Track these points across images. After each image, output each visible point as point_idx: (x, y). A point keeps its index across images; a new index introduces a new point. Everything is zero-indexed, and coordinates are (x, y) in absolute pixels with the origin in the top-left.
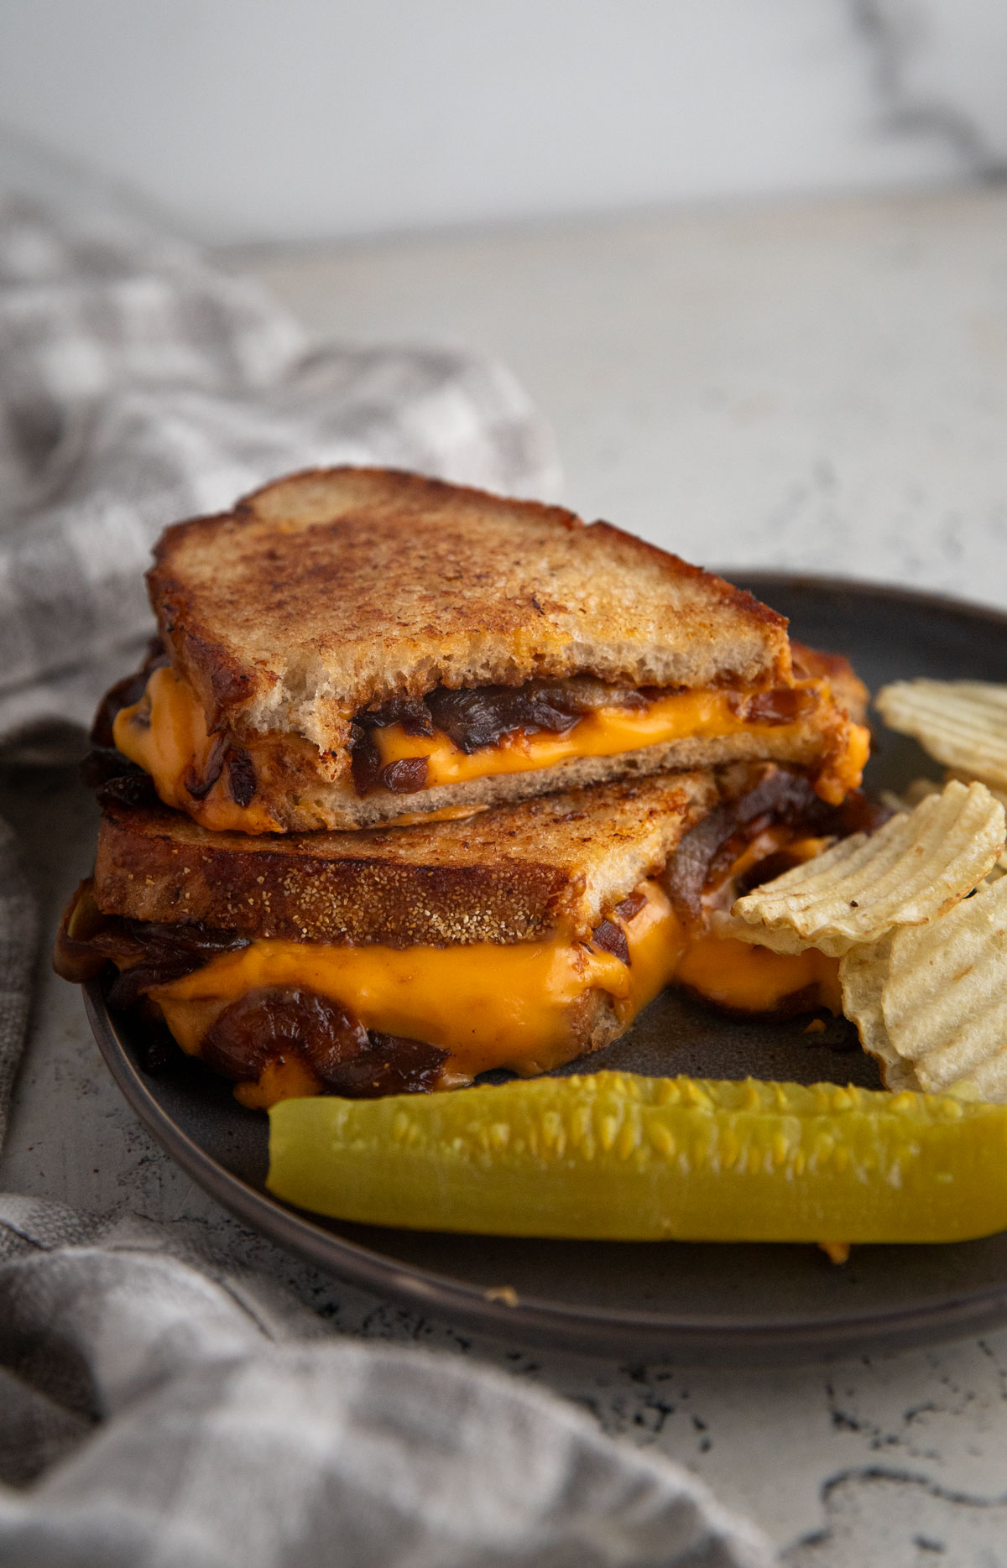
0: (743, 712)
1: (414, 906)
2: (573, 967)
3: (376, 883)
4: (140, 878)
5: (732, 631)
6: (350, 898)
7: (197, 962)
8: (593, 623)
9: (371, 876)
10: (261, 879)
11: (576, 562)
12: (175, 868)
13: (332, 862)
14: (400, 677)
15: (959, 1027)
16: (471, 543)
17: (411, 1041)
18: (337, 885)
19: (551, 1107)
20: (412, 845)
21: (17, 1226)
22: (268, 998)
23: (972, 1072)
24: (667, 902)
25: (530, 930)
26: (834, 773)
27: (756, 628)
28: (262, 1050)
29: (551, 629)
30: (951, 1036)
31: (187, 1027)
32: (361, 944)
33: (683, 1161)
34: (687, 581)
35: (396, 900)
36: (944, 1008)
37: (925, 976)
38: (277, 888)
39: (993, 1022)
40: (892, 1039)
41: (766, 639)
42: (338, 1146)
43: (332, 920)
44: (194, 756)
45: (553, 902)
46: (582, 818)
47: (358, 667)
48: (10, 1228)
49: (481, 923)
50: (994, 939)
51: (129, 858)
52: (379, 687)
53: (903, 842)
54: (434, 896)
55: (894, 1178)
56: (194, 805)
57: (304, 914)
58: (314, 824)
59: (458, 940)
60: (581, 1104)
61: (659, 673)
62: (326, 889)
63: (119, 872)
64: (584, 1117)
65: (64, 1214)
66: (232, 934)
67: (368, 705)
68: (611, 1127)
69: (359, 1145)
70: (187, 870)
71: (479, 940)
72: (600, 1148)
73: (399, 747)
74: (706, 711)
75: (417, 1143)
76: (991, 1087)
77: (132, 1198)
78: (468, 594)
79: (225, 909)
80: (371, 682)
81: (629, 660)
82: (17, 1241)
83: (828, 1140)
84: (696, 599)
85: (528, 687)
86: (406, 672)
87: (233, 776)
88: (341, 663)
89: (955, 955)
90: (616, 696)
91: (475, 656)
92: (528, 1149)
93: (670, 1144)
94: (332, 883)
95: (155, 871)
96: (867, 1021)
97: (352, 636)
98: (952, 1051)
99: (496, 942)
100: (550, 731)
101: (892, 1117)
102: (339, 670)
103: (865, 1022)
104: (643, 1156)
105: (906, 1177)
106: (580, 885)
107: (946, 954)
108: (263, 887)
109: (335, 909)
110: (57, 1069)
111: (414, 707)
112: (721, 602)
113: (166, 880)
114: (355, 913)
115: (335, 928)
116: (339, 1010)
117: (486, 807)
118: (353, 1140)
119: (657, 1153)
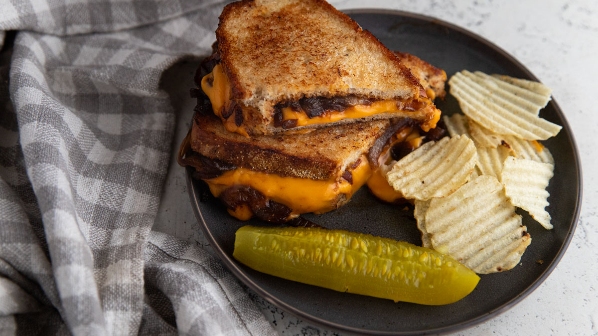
0: (401, 108)
1: (287, 166)
2: (334, 189)
3: (276, 159)
4: (205, 144)
5: (401, 87)
6: (268, 161)
7: (220, 173)
8: (357, 81)
9: (275, 156)
10: (241, 152)
11: (356, 49)
12: (215, 144)
13: (264, 150)
14: (292, 95)
15: (448, 226)
16: (323, 35)
17: (282, 205)
18: (264, 157)
19: (319, 247)
20: (290, 143)
21: (160, 247)
22: (240, 189)
23: (448, 242)
24: (368, 162)
25: (322, 177)
26: (427, 124)
27: (409, 86)
28: (236, 203)
29: (342, 84)
30: (444, 229)
31: (215, 191)
32: (270, 173)
33: (355, 270)
34: (391, 62)
35: (282, 164)
36: (444, 221)
37: (440, 209)
38: (246, 156)
39: (458, 227)
40: (426, 227)
41: (412, 90)
42: (255, 248)
43: (262, 165)
44: (225, 103)
45: (330, 172)
46: (345, 136)
47: (278, 93)
48: (158, 248)
49: (308, 173)
50: (464, 200)
51: (201, 138)
52: (285, 98)
53: (444, 152)
54: (294, 165)
55: (416, 284)
56: (224, 120)
57: (253, 163)
58: (260, 133)
59: (300, 177)
60: (328, 247)
61: (375, 95)
62: (261, 158)
63: (198, 141)
64: (328, 251)
65: (174, 243)
66: (231, 165)
67: (281, 102)
68: (336, 255)
69: (261, 249)
70: (219, 146)
71: (306, 178)
72: (331, 261)
73: (289, 115)
74: (389, 107)
75: (278, 251)
76: (453, 248)
77: (195, 235)
78: (318, 64)
79: (230, 158)
80: (282, 96)
81: (367, 92)
82: (159, 251)
83: (399, 269)
84: (392, 71)
85: (333, 98)
86: (294, 94)
87: (236, 116)
88: (273, 90)
89: (451, 205)
90: (361, 101)
91: (317, 90)
92: (310, 257)
93: (352, 262)
94: (263, 156)
95: (209, 143)
96: (420, 220)
97: (278, 79)
98: (444, 235)
99: (312, 179)
100: (339, 111)
101: (420, 265)
102: (272, 93)
103: (419, 220)
104: (344, 266)
105: (420, 284)
106: (339, 169)
107: (448, 204)
108: (242, 154)
109: (263, 163)
110: (177, 181)
111: (296, 104)
112: (400, 74)
113: (212, 147)
114: (270, 165)
115: (263, 168)
116: (261, 195)
117: (315, 130)
118: (259, 247)
119: (348, 266)
